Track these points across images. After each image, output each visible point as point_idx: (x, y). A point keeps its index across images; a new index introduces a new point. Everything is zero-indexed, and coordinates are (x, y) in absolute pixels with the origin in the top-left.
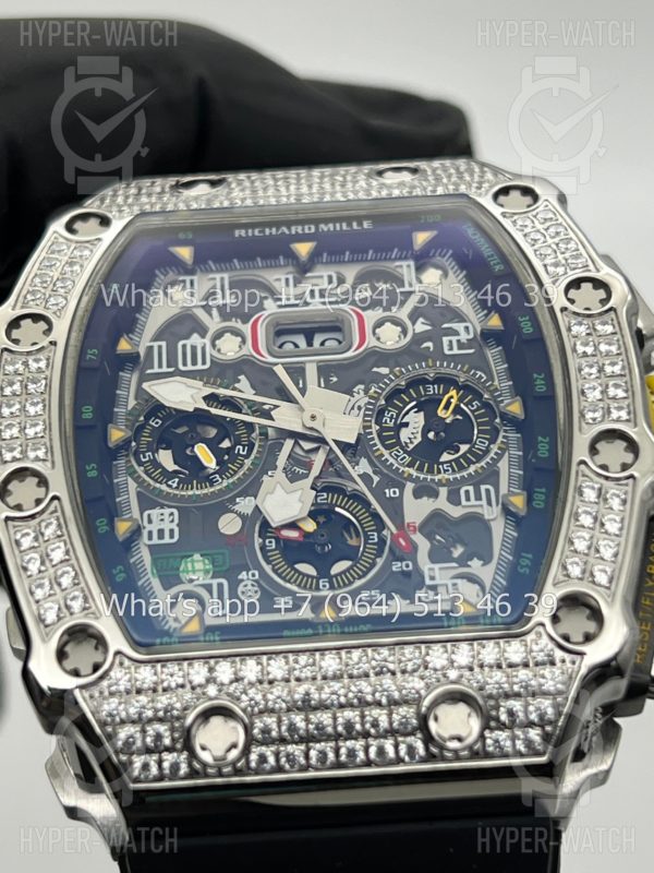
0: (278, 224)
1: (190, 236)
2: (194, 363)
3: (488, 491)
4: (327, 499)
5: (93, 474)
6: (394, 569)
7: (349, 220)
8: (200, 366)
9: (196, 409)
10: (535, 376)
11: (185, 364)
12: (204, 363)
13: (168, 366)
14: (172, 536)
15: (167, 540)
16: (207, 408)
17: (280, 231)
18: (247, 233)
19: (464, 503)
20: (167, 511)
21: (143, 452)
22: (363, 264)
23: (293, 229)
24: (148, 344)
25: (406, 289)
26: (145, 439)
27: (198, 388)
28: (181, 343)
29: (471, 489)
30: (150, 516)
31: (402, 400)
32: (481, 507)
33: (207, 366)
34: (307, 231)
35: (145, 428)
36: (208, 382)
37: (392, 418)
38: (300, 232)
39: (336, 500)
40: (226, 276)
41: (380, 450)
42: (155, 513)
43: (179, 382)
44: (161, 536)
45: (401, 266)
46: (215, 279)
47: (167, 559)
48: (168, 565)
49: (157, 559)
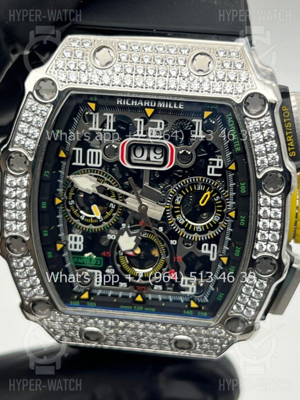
0: (138, 99)
1: (96, 99)
2: (94, 163)
3: (214, 247)
4: (146, 235)
5: (46, 235)
8: (96, 165)
9: (93, 193)
11: (90, 162)
12: (98, 163)
13: (83, 162)
14: (80, 248)
15: (78, 250)
16: (98, 193)
17: (139, 103)
18: (123, 102)
19: (203, 251)
20: (78, 236)
21: (70, 200)
22: (178, 118)
23: (145, 103)
24: (74, 149)
25: (196, 136)
26: (71, 194)
27: (94, 181)
28: (89, 150)
29: (207, 245)
30: (71, 238)
31: (185, 191)
32: (210, 254)
33: (100, 165)
34: (151, 105)
35: (71, 188)
36: (100, 174)
37: (179, 199)
38: (148, 105)
39: (151, 237)
40: (112, 115)
41: (172, 220)
42: (73, 236)
43: (86, 177)
44: (75, 247)
45: (195, 122)
46: (106, 116)
47: (78, 258)
48: (78, 261)
49: (73, 258)
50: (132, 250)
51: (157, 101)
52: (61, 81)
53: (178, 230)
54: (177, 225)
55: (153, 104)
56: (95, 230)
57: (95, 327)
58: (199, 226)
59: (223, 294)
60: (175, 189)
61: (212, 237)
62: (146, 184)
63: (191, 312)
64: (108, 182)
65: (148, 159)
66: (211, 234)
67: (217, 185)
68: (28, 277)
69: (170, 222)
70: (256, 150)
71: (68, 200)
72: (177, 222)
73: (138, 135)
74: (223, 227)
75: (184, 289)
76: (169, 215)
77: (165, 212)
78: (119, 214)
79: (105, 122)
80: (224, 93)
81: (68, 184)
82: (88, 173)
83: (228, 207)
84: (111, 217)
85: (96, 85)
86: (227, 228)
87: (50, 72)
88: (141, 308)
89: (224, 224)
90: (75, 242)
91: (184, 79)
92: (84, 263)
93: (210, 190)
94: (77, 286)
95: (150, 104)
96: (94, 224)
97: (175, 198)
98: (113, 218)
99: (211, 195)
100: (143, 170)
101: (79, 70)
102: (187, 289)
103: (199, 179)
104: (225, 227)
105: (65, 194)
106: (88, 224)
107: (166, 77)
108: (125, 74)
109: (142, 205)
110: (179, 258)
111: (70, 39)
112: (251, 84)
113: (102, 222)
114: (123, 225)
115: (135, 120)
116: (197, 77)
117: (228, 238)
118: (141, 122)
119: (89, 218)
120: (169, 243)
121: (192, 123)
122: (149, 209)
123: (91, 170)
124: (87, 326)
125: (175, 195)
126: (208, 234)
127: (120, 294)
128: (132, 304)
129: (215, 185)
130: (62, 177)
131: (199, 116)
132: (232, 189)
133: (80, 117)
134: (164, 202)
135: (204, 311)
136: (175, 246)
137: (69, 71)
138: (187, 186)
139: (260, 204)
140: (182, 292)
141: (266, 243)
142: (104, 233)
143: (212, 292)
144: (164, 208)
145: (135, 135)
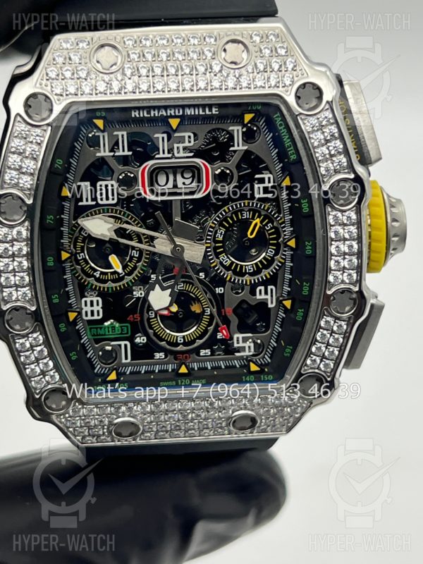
0: (159, 108)
1: (104, 114)
3: (272, 290)
4: (183, 287)
5: (56, 301)
6: (218, 337)
7: (204, 106)
8: (110, 202)
9: (110, 239)
10: (307, 243)
11: (102, 199)
12: (113, 199)
13: (92, 200)
14: (98, 315)
15: (96, 317)
16: (117, 238)
17: (160, 113)
18: (139, 114)
19: (258, 297)
20: (95, 299)
21: (79, 253)
22: (210, 127)
23: (169, 112)
24: (79, 184)
25: (236, 148)
26: (80, 244)
27: (112, 224)
28: (99, 183)
29: (263, 288)
30: (86, 302)
31: (228, 222)
32: (267, 299)
33: (115, 201)
34: (177, 114)
35: (79, 237)
36: (116, 213)
37: (221, 234)
38: (173, 114)
39: (188, 288)
40: (125, 133)
41: (215, 262)
42: (88, 300)
43: (99, 218)
44: (92, 315)
45: (233, 130)
46: (118, 135)
47: (97, 328)
48: (97, 333)
49: (91, 329)
50: (167, 308)
51: (183, 107)
52: (56, 95)
53: (224, 274)
54: (221, 268)
55: (179, 112)
56: (116, 287)
57: (129, 416)
58: (249, 265)
59: (291, 348)
60: (215, 220)
61: (268, 276)
62: (177, 219)
63: (252, 378)
64: (127, 223)
65: (175, 186)
66: (265, 273)
67: (269, 209)
68: (37, 360)
69: (212, 265)
70: (317, 155)
71: (76, 253)
72: (221, 263)
73: (161, 155)
74: (280, 262)
75: (238, 350)
76: (211, 255)
77: (206, 252)
78: (145, 262)
79: (117, 143)
80: (269, 87)
81: (75, 231)
82: (99, 214)
83: (285, 235)
84: (135, 268)
85: (103, 95)
86: (285, 262)
87: (41, 84)
88: (188, 381)
89: (282, 258)
90: (92, 307)
91: (215, 75)
92: (105, 335)
93: (259, 217)
94: (99, 366)
95: (175, 113)
96: (114, 281)
97: (216, 232)
98: (138, 269)
99: (261, 222)
100: (171, 201)
101: (78, 79)
102: (243, 349)
103: (244, 203)
104: (283, 261)
105: (72, 246)
106: (105, 282)
107: (192, 75)
108: (139, 77)
109: (176, 246)
110: (228, 310)
111: (59, 40)
112: (300, 72)
113: (124, 276)
114: (152, 276)
115: (156, 136)
116: (232, 71)
117: (288, 276)
118: (163, 138)
119: (106, 273)
120: (213, 293)
121: (228, 132)
122: (185, 251)
123: (103, 210)
124: (119, 417)
125: (215, 229)
126: (262, 274)
127: (157, 369)
128: (175, 379)
129: (266, 208)
130: (66, 223)
131: (236, 122)
132: (287, 212)
133: (83, 140)
134: (203, 240)
135: (268, 374)
136: (222, 295)
137: (65, 80)
138: (229, 215)
139: (330, 223)
140: (237, 354)
141: (341, 272)
142: (128, 290)
143: (274, 348)
144: (204, 247)
145: (157, 156)
